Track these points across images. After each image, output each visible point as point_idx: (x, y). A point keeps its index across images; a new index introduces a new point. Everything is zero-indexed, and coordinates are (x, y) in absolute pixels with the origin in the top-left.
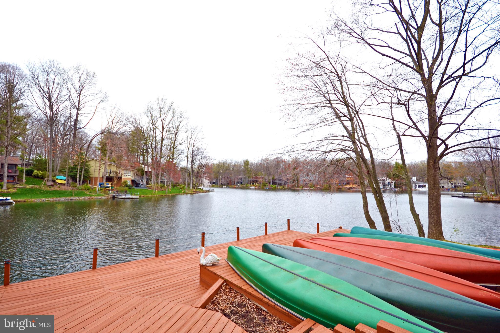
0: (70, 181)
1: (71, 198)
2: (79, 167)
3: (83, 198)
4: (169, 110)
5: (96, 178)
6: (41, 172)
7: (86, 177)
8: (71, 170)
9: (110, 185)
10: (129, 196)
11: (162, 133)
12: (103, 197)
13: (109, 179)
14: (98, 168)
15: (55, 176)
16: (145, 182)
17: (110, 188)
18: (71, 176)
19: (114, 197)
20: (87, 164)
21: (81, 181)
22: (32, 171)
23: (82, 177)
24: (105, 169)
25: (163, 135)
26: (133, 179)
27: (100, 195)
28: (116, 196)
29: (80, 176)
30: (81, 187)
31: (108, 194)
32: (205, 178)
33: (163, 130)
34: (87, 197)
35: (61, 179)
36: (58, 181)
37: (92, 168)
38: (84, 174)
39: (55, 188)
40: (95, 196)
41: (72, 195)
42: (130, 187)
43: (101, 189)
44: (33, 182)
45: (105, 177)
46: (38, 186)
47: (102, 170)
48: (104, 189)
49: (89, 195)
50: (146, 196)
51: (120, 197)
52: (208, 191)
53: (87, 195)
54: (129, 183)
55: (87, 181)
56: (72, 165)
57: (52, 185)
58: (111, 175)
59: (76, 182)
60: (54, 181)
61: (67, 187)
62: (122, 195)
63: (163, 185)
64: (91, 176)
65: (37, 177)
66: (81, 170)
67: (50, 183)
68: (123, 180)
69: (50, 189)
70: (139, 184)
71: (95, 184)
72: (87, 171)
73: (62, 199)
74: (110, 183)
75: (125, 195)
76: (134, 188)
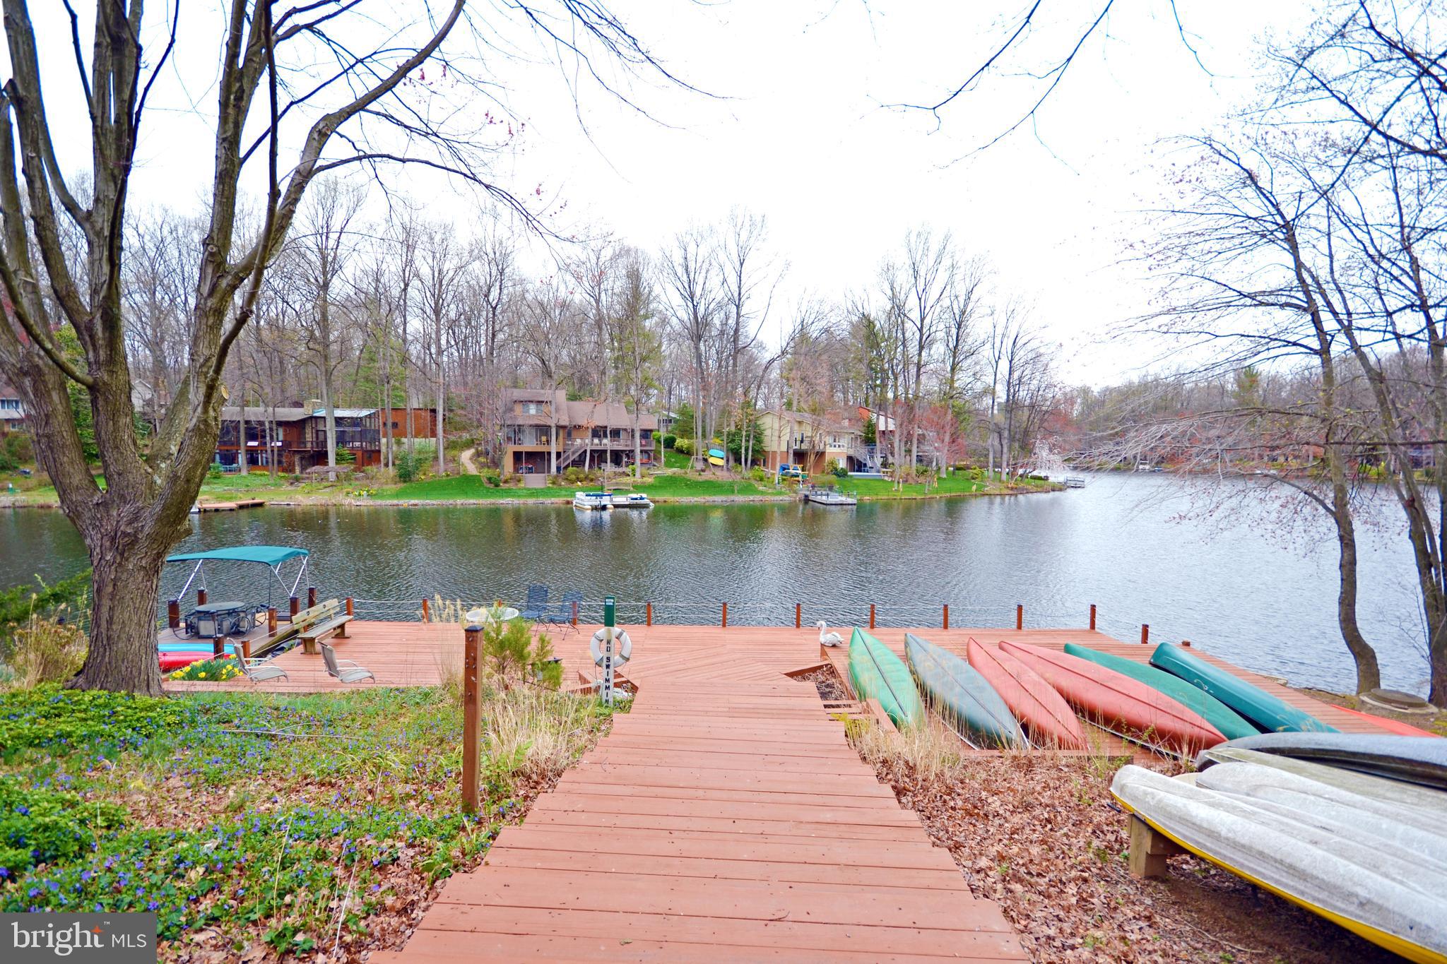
0: (732, 463)
1: (732, 497)
2: (744, 433)
3: (751, 498)
4: (938, 261)
5: (775, 452)
6: (686, 441)
7: (758, 451)
8: (732, 438)
9: (800, 472)
10: (836, 498)
11: (921, 330)
12: (787, 498)
13: (800, 456)
14: (777, 434)
15: (708, 449)
16: (878, 461)
17: (800, 478)
18: (732, 450)
19: (807, 500)
20: (758, 423)
21: (749, 462)
22: (673, 440)
23: (750, 453)
24: (792, 432)
25: (921, 335)
26: (851, 452)
27: (781, 493)
28: (811, 498)
29: (747, 450)
30: (748, 474)
31: (795, 492)
32: (1046, 447)
33: (922, 320)
34: (757, 498)
35: (717, 457)
36: (711, 460)
37: (768, 432)
38: (754, 445)
39: (708, 476)
40: (772, 494)
41: (733, 492)
42: (841, 474)
43: (784, 480)
44: (676, 462)
45: (791, 452)
46: (683, 471)
47: (786, 438)
48: (788, 478)
49: (762, 493)
50: (875, 497)
51: (819, 498)
52: (1061, 487)
53: (756, 492)
54: (842, 464)
55: (759, 460)
56: (733, 429)
57: (703, 471)
58: (804, 447)
59: (740, 464)
60: (705, 460)
61: (725, 473)
62: (821, 495)
63: (922, 468)
64: (766, 449)
65: (680, 451)
66: (748, 436)
67: (700, 465)
68: (827, 458)
69: (700, 479)
70: (865, 465)
71: (773, 467)
72: (758, 438)
73: (718, 499)
74: (799, 467)
75: (828, 495)
76: (851, 476)
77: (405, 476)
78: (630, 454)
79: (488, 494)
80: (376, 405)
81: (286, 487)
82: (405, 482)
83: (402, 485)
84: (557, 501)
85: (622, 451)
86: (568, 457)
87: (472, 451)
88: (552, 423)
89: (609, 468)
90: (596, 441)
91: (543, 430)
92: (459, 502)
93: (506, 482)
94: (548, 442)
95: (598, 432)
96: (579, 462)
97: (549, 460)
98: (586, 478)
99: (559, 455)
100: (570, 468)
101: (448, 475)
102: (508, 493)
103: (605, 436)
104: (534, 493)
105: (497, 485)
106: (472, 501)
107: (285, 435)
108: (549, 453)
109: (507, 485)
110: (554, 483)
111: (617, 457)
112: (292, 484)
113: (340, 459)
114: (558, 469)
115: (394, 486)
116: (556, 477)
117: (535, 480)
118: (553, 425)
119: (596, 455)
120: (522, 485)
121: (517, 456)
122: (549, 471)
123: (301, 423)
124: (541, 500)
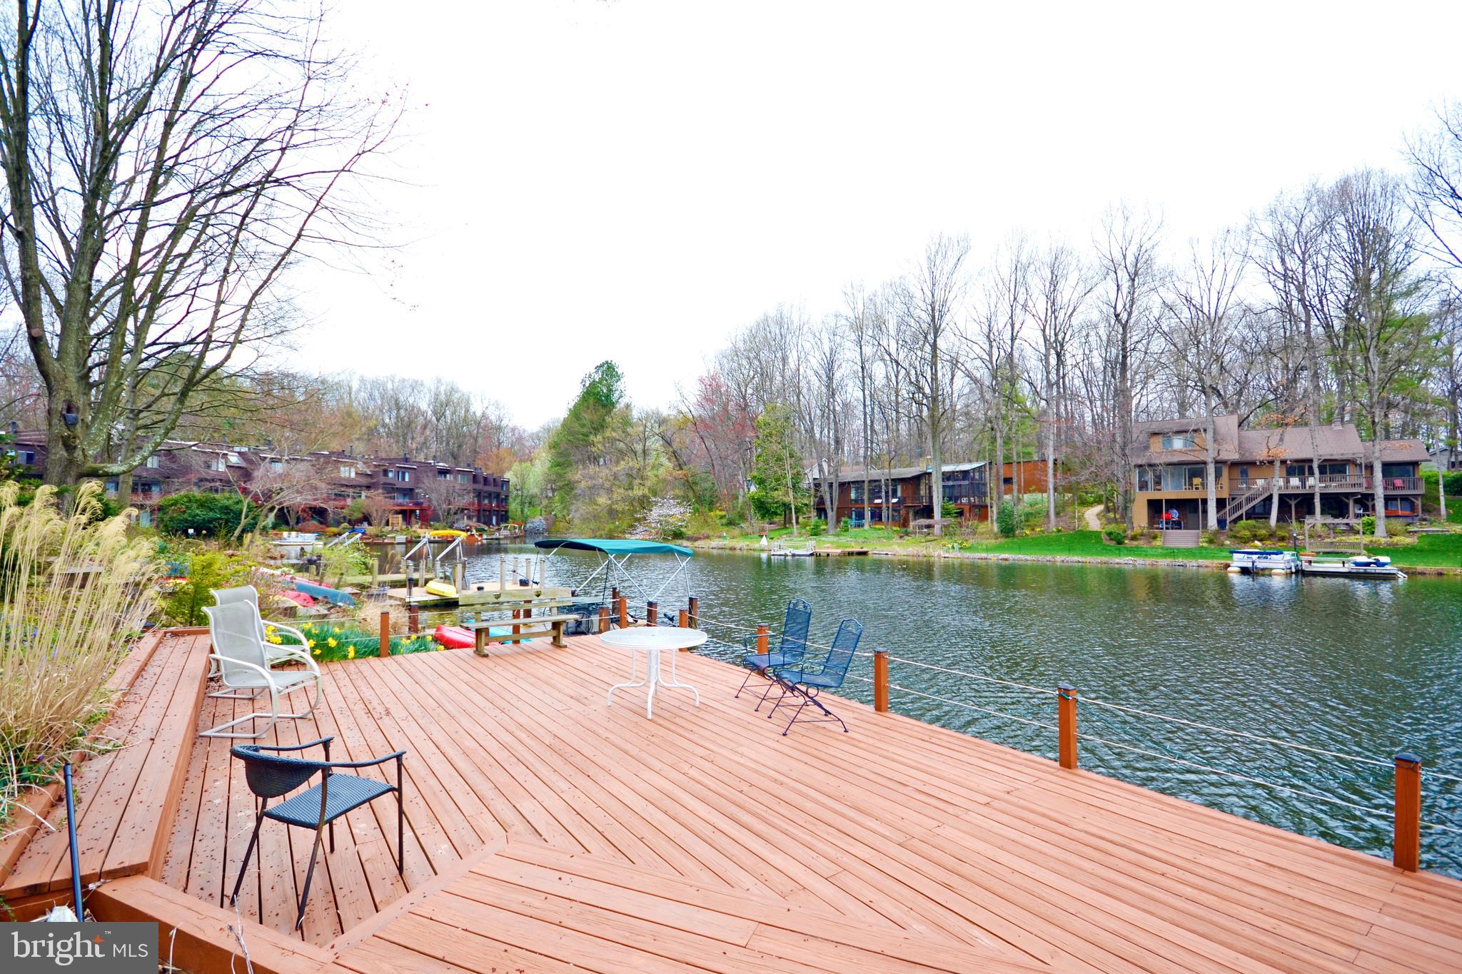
77: (1008, 531)
78: (1365, 501)
79: (1106, 551)
80: (985, 459)
81: (896, 540)
82: (1007, 537)
83: (1003, 540)
84: (1209, 564)
85: (1347, 495)
86: (1240, 506)
87: (1101, 507)
88: (1209, 457)
89: (1318, 519)
90: (1295, 481)
91: (1195, 470)
92: (1059, 558)
93: (1134, 538)
94: (1204, 485)
95: (1299, 467)
96: (1260, 513)
97: (1205, 512)
98: (1272, 535)
99: (1221, 503)
100: (1243, 522)
101: (1059, 531)
102: (1131, 551)
103: (1311, 473)
104: (1172, 553)
105: (1120, 543)
106: (1076, 558)
107: (903, 491)
108: (1205, 501)
109: (1135, 543)
110: (1211, 542)
111: (1335, 505)
112: (901, 537)
113: (946, 513)
114: (1221, 523)
115: (993, 541)
116: (1215, 533)
117: (1182, 538)
118: (1209, 460)
119: (1293, 503)
120: (1158, 543)
121: (1154, 506)
122: (1205, 526)
123: (917, 479)
124: (1180, 561)
